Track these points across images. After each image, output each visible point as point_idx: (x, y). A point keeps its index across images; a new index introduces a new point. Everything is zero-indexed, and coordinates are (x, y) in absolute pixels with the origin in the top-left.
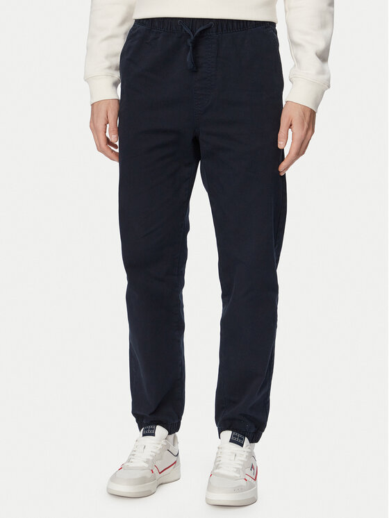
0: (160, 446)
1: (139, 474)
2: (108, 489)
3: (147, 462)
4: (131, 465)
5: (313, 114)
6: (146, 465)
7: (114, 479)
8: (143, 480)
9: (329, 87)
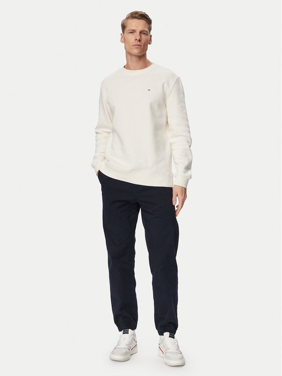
0: (131, 338)
1: (124, 351)
2: (110, 357)
3: (127, 345)
4: (120, 347)
5: (186, 189)
6: (127, 347)
7: (113, 353)
8: (126, 353)
9: (191, 178)
